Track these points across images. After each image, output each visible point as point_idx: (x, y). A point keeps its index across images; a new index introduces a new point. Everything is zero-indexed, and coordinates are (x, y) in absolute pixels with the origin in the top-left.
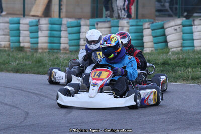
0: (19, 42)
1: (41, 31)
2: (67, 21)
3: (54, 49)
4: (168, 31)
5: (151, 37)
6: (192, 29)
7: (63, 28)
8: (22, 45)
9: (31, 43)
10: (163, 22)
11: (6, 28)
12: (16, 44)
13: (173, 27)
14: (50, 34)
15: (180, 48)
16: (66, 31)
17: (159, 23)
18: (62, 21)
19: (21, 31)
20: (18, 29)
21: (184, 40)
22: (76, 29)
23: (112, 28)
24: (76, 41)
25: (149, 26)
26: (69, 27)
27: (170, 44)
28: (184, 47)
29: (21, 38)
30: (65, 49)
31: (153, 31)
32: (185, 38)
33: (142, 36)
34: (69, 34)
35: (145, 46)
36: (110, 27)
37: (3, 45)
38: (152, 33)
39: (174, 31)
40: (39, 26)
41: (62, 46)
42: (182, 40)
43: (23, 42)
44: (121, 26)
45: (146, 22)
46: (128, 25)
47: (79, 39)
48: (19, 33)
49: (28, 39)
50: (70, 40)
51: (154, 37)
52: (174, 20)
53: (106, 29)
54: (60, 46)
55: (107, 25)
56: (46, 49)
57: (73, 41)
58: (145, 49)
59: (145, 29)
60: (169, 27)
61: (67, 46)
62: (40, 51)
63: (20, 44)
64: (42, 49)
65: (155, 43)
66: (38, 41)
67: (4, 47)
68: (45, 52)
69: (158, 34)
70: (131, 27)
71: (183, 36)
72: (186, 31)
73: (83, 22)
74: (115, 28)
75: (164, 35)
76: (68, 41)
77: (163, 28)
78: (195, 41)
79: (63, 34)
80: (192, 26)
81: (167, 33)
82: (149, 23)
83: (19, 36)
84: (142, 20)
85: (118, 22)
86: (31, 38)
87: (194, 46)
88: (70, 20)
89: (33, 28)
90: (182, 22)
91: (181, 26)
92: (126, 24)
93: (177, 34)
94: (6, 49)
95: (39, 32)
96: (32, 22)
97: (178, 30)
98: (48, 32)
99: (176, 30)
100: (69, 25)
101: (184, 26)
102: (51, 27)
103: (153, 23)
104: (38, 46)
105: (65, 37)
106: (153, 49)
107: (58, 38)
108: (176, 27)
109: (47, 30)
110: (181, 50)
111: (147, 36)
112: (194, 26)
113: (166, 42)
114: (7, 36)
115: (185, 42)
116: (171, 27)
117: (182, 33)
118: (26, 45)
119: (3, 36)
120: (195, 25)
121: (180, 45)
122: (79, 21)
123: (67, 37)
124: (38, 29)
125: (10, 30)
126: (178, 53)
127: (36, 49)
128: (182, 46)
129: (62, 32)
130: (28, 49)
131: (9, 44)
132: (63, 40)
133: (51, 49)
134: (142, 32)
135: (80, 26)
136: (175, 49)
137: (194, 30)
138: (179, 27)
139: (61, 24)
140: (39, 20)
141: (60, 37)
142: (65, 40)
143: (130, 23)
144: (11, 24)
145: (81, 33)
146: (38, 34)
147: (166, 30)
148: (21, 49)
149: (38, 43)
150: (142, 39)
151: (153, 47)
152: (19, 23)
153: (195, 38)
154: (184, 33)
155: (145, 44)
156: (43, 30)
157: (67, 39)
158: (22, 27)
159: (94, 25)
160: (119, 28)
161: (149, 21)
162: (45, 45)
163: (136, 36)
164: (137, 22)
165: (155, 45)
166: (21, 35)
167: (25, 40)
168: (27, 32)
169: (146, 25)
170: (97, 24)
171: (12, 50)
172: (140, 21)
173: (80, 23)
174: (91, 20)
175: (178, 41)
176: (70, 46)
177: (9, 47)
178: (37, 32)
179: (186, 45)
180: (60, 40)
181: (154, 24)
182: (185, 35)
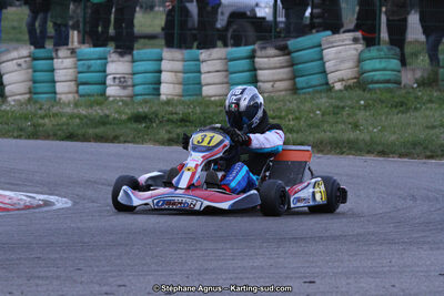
4: (5, 67)
6: (52, 64)
13: (15, 61)
15: (28, 96)
21: (35, 82)
27: (8, 89)
28: (35, 94)
32: (36, 78)
39: (16, 68)
42: (31, 83)
52: (16, 49)
60: (8, 61)
71: (33, 76)
72: (39, 68)
78: (57, 84)
80: (52, 59)
81: (3, 71)
87: (55, 93)
91: (29, 59)
93: (23, 72)
97: (24, 66)
99: (19, 65)
101: (35, 59)
108: (20, 61)
112: (55, 60)
115: (37, 85)
116: (12, 60)
117: (30, 70)
120: (58, 58)
121: (27, 90)
128: (32, 92)
136: (18, 97)
137: (56, 66)
138: (26, 62)
153: (56, 79)
154: (35, 71)
179: (39, 90)
182: (38, 74)
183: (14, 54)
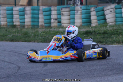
0: (13, 22)
1: (27, 14)
2: (43, 8)
3: (35, 26)
4: (106, 12)
5: (96, 16)
6: (121, 11)
7: (40, 12)
8: (14, 24)
9: (21, 23)
10: (103, 7)
11: (4, 14)
12: (11, 24)
13: (109, 10)
14: (32, 16)
15: (114, 23)
16: (42, 14)
17: (100, 7)
18: (39, 8)
19: (14, 15)
20: (12, 14)
21: (116, 18)
22: (48, 13)
23: (71, 12)
24: (48, 20)
25: (94, 10)
26: (44, 12)
27: (107, 20)
28: (117, 22)
29: (14, 20)
30: (42, 25)
31: (97, 13)
32: (117, 16)
33: (90, 16)
34: (44, 16)
35: (92, 22)
36: (70, 11)
37: (3, 24)
38: (96, 14)
39: (110, 12)
40: (25, 11)
41: (40, 24)
42: (115, 18)
43: (16, 22)
44: (77, 10)
45: (92, 7)
46: (81, 10)
47: (50, 19)
48: (13, 16)
49: (18, 20)
50: (45, 20)
51: (98, 16)
52: (109, 5)
53: (67, 12)
54: (39, 24)
55: (68, 9)
56: (30, 26)
57: (47, 21)
58: (92, 24)
59: (92, 11)
60: (107, 10)
61: (43, 23)
62: (26, 27)
63: (13, 23)
64: (27, 26)
65: (98, 20)
66: (24, 21)
67: (4, 25)
68: (29, 28)
69: (100, 14)
70: (83, 11)
71: (116, 15)
72: (117, 12)
73: (52, 8)
74: (73, 11)
75: (104, 15)
76: (44, 20)
77: (103, 10)
79: (40, 16)
80: (121, 8)
81: (105, 14)
82: (94, 8)
83: (13, 18)
84: (90, 6)
85: (75, 7)
86: (20, 19)
88: (44, 7)
89: (22, 13)
90: (115, 7)
91: (114, 9)
92: (79, 9)
93: (112, 14)
94: (5, 26)
95: (25, 16)
96: (21, 9)
97: (113, 11)
98: (31, 15)
99: (111, 11)
100: (44, 10)
101: (116, 9)
102: (33, 12)
103: (96, 7)
104: (24, 24)
105: (42, 18)
106: (97, 24)
107: (37, 19)
108: (111, 10)
109: (30, 14)
110: (115, 24)
111: (93, 16)
113: (105, 19)
114: (6, 19)
115: (117, 19)
117: (115, 13)
118: (17, 24)
119: (3, 19)
121: (114, 21)
122: (50, 8)
123: (43, 18)
124: (25, 13)
125: (7, 15)
126: (113, 26)
127: (24, 26)
128: (116, 21)
129: (40, 15)
130: (19, 26)
131: (7, 24)
132: (40, 20)
133: (33, 26)
134: (90, 14)
135: (50, 11)
136: (111, 24)
138: (113, 10)
139: (39, 10)
140: (25, 8)
141: (38, 18)
142: (42, 20)
143: (83, 8)
144: (7, 11)
145: (52, 16)
146: (24, 17)
147: (105, 12)
148: (14, 26)
149: (24, 22)
150: (90, 18)
151: (97, 23)
152: (12, 10)
154: (116, 13)
155: (92, 21)
156: (28, 14)
157: (42, 19)
158: (14, 12)
159: (60, 10)
160: (76, 11)
161: (94, 7)
162: (29, 24)
163: (86, 16)
164: (87, 7)
165: (99, 21)
166: (14, 17)
167: (17, 21)
168: (18, 16)
169: (92, 9)
170: (62, 9)
171: (8, 27)
172: (88, 7)
173: (51, 9)
174: (58, 7)
175: (113, 18)
176: (45, 23)
177: (7, 25)
178: (24, 15)
179: (117, 21)
180: (38, 20)
181: (98, 8)
182: (117, 14)
183: (109, 7)
